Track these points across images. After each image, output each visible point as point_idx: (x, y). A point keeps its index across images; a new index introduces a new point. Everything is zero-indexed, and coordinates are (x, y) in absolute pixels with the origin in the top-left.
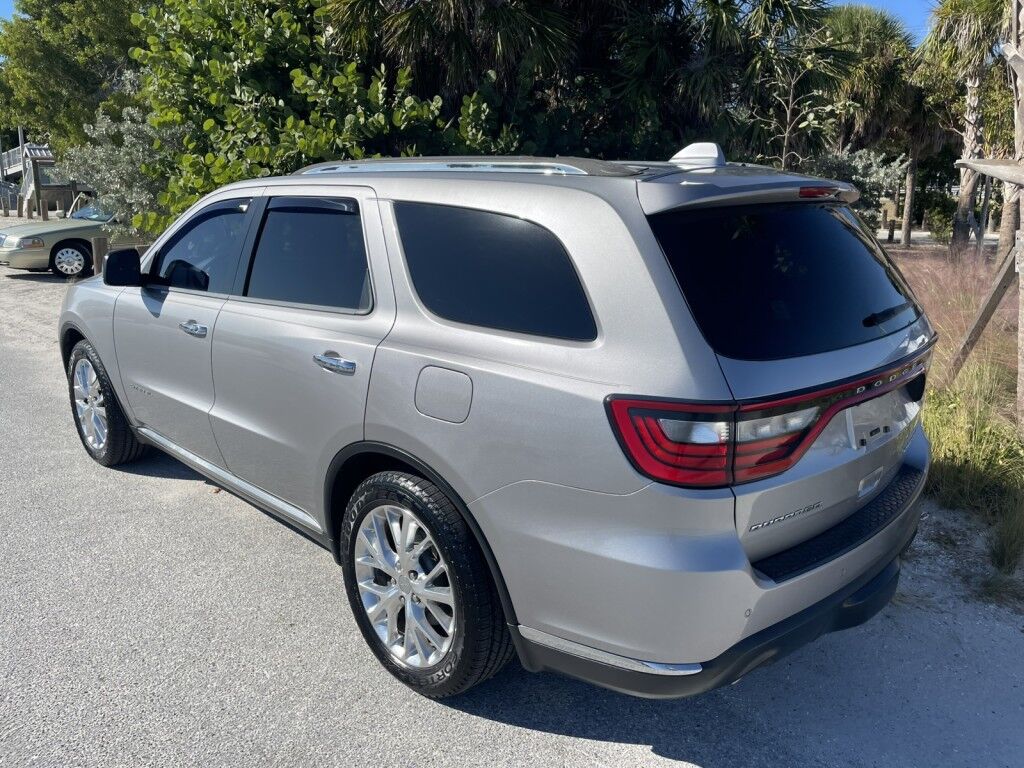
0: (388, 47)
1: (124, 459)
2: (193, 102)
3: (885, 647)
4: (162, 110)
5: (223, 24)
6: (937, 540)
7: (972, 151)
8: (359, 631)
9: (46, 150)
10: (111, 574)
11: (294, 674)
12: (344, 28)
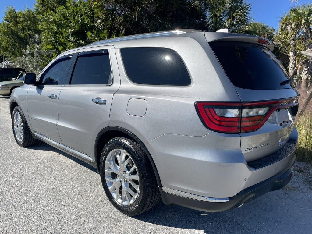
0: (117, 26)
1: (29, 145)
2: (56, 42)
3: (286, 203)
4: (47, 45)
5: (67, 19)
6: (298, 171)
7: (293, 63)
8: (106, 196)
9: (11, 62)
10: (22, 178)
11: (84, 209)
12: (103, 21)
